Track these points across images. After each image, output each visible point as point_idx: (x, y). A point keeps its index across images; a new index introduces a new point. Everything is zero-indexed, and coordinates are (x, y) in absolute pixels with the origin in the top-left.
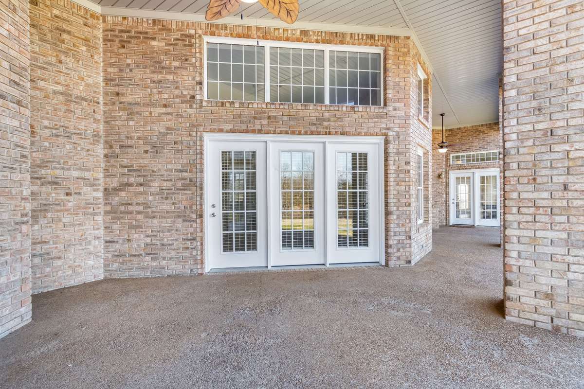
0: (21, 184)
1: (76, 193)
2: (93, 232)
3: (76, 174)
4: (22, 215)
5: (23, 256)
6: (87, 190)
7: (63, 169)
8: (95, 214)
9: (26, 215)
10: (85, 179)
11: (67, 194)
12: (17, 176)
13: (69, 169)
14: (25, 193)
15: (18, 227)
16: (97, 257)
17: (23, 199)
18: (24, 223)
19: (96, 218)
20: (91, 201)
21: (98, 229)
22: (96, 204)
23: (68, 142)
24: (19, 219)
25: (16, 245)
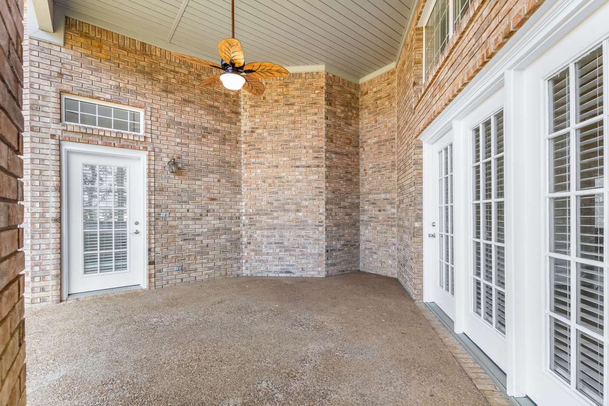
0: (319, 206)
1: (383, 210)
2: (391, 239)
3: (383, 196)
4: (319, 222)
5: (320, 242)
6: (388, 207)
7: (377, 194)
8: (392, 226)
9: (322, 222)
10: (387, 199)
11: (379, 211)
12: (316, 203)
13: (380, 193)
14: (321, 211)
15: (317, 227)
16: (394, 259)
17: (319, 214)
18: (320, 226)
19: (393, 229)
20: (390, 216)
21: (394, 238)
22: (393, 218)
23: (380, 174)
24: (317, 223)
25: (316, 236)
